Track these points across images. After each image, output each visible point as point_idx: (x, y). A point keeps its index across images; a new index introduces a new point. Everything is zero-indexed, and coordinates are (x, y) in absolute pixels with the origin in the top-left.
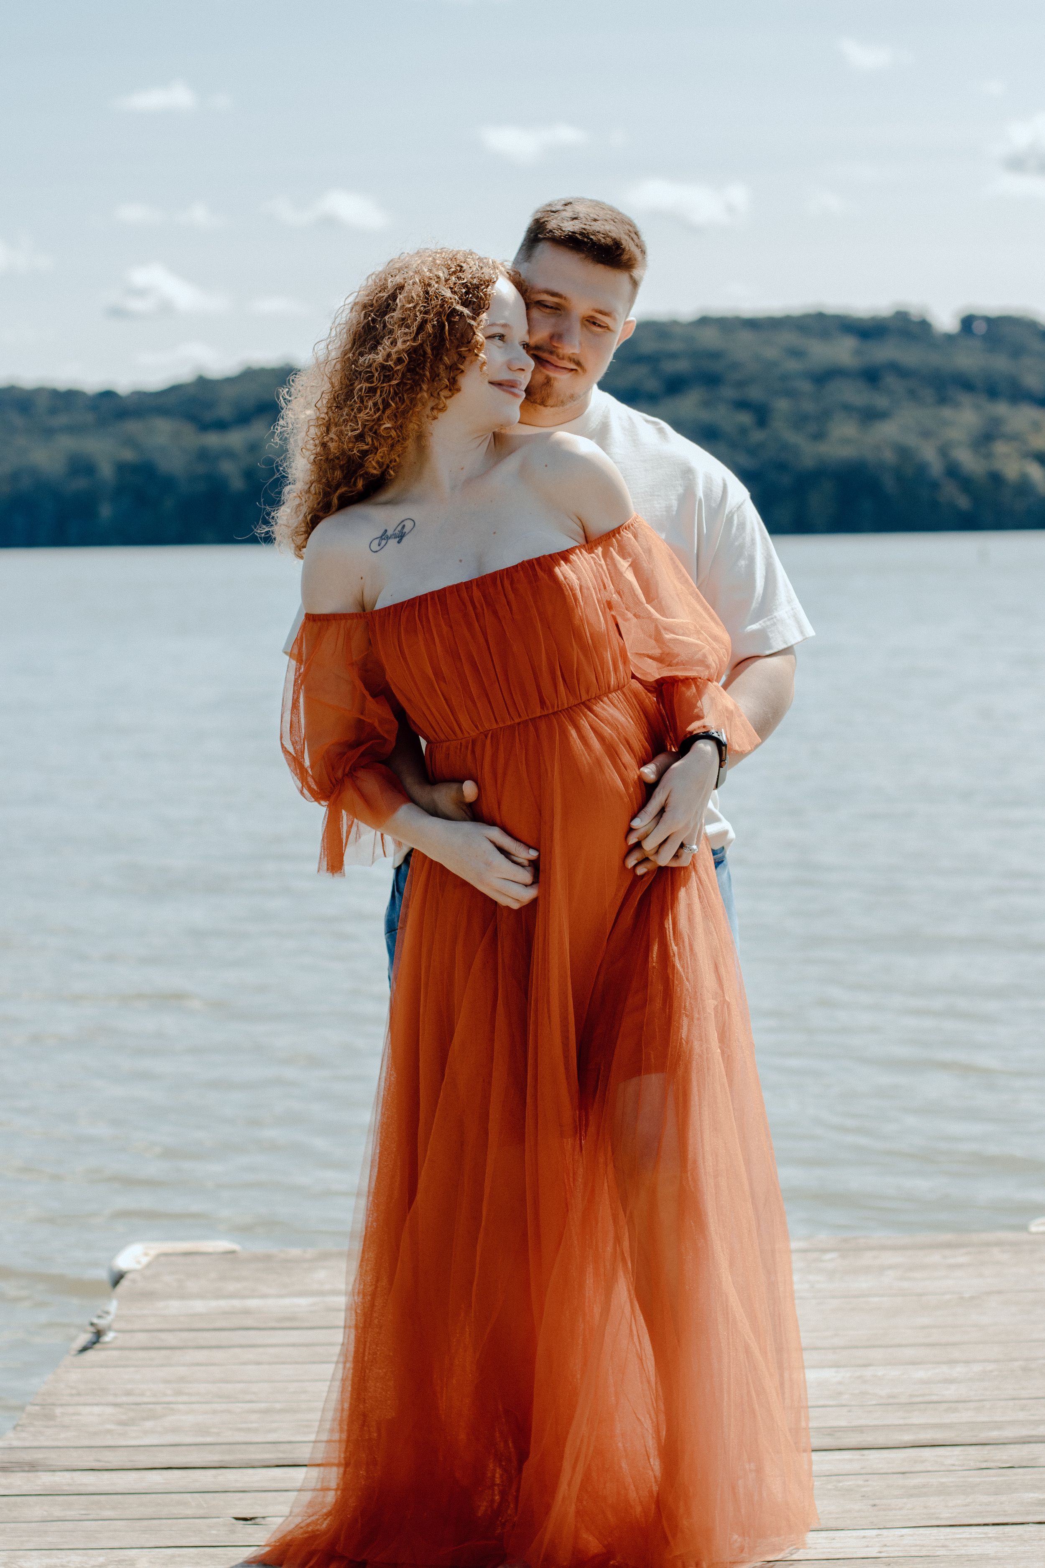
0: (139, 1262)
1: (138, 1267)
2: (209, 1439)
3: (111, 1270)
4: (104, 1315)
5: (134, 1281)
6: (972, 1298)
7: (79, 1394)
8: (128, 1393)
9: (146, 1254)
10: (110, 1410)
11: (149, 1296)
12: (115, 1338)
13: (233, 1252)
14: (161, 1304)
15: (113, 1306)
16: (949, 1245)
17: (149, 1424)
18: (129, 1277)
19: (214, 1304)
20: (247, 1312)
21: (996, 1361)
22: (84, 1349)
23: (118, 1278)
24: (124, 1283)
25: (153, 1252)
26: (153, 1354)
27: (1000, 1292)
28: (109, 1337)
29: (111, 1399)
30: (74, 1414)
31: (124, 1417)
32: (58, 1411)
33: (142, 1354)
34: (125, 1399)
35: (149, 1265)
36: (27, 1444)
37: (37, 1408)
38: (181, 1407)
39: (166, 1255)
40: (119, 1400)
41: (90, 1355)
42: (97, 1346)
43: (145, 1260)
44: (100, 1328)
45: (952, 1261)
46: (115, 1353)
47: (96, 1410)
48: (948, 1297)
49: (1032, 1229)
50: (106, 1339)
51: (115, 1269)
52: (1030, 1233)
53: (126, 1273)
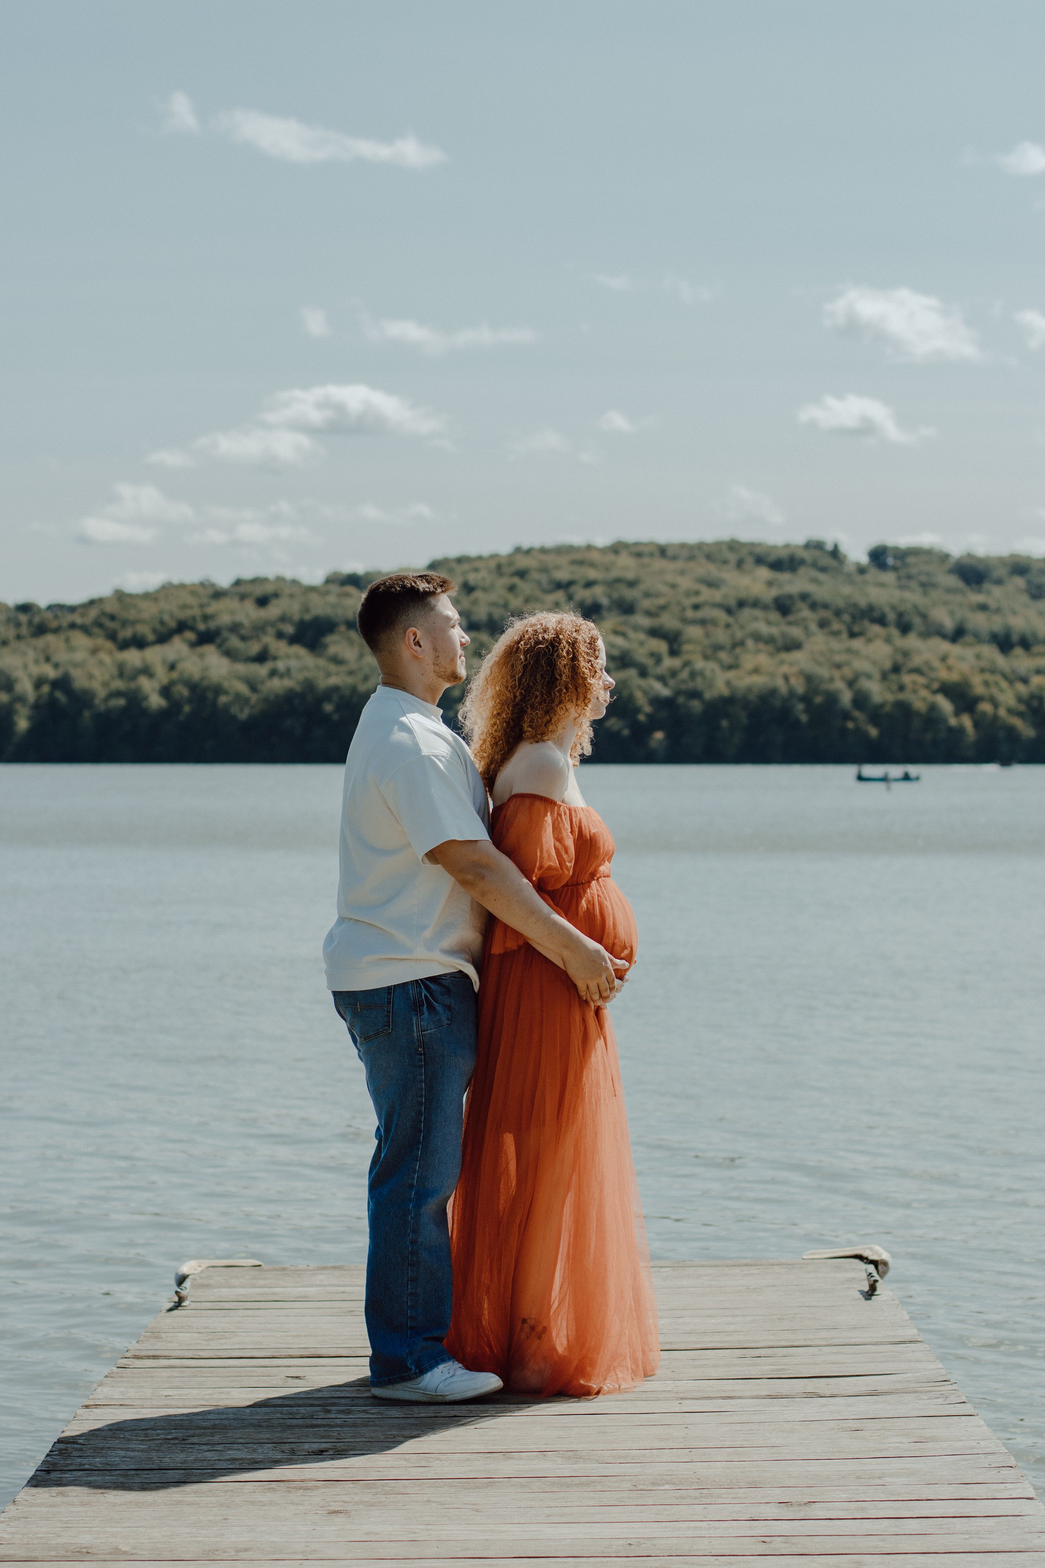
1: (196, 1272)
2: (263, 1347)
3: (177, 1274)
5: (195, 1280)
6: (755, 1289)
7: (174, 1328)
8: (205, 1328)
9: (199, 1266)
10: (196, 1335)
11: (207, 1285)
12: (190, 1304)
13: (260, 1266)
14: (216, 1290)
17: (222, 1341)
18: (190, 1277)
19: (251, 1290)
20: (274, 1294)
21: (763, 1315)
22: (171, 1310)
23: (183, 1279)
24: (189, 1280)
25: (204, 1266)
26: (219, 1312)
27: (773, 1286)
28: (186, 1303)
29: (195, 1330)
30: (174, 1337)
31: (206, 1338)
32: (163, 1335)
33: (209, 1312)
34: (204, 1330)
35: (202, 1271)
36: (148, 1348)
37: (149, 1334)
38: (242, 1334)
39: (212, 1266)
40: (200, 1331)
41: (175, 1312)
42: (180, 1308)
43: (200, 1269)
44: (181, 1295)
45: (746, 1272)
46: (193, 1312)
47: (189, 1335)
48: (740, 1288)
49: (805, 1257)
50: (184, 1304)
51: (180, 1273)
52: (803, 1259)
53: (188, 1276)
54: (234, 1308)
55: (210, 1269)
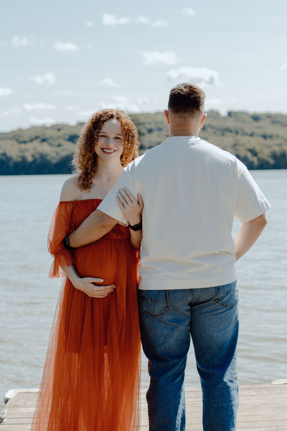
0: (12, 396)
1: (12, 397)
3: (4, 398)
4: (3, 414)
5: (11, 402)
6: (258, 406)
9: (15, 393)
11: (16, 406)
12: (7, 421)
14: (20, 409)
15: (6, 411)
16: (249, 389)
18: (10, 400)
21: (268, 427)
23: (6, 401)
24: (9, 402)
25: (17, 392)
26: (18, 426)
27: (266, 404)
28: (5, 421)
33: (15, 426)
35: (15, 397)
39: (20, 393)
42: (2, 423)
43: (14, 395)
44: (2, 418)
45: (250, 394)
46: (7, 426)
48: (251, 406)
49: (273, 383)
50: (4, 421)
51: (6, 398)
52: (272, 385)
53: (9, 399)
54: (27, 423)
55: (19, 394)
